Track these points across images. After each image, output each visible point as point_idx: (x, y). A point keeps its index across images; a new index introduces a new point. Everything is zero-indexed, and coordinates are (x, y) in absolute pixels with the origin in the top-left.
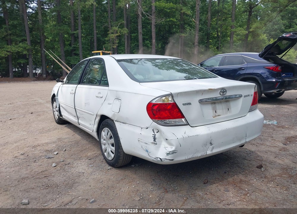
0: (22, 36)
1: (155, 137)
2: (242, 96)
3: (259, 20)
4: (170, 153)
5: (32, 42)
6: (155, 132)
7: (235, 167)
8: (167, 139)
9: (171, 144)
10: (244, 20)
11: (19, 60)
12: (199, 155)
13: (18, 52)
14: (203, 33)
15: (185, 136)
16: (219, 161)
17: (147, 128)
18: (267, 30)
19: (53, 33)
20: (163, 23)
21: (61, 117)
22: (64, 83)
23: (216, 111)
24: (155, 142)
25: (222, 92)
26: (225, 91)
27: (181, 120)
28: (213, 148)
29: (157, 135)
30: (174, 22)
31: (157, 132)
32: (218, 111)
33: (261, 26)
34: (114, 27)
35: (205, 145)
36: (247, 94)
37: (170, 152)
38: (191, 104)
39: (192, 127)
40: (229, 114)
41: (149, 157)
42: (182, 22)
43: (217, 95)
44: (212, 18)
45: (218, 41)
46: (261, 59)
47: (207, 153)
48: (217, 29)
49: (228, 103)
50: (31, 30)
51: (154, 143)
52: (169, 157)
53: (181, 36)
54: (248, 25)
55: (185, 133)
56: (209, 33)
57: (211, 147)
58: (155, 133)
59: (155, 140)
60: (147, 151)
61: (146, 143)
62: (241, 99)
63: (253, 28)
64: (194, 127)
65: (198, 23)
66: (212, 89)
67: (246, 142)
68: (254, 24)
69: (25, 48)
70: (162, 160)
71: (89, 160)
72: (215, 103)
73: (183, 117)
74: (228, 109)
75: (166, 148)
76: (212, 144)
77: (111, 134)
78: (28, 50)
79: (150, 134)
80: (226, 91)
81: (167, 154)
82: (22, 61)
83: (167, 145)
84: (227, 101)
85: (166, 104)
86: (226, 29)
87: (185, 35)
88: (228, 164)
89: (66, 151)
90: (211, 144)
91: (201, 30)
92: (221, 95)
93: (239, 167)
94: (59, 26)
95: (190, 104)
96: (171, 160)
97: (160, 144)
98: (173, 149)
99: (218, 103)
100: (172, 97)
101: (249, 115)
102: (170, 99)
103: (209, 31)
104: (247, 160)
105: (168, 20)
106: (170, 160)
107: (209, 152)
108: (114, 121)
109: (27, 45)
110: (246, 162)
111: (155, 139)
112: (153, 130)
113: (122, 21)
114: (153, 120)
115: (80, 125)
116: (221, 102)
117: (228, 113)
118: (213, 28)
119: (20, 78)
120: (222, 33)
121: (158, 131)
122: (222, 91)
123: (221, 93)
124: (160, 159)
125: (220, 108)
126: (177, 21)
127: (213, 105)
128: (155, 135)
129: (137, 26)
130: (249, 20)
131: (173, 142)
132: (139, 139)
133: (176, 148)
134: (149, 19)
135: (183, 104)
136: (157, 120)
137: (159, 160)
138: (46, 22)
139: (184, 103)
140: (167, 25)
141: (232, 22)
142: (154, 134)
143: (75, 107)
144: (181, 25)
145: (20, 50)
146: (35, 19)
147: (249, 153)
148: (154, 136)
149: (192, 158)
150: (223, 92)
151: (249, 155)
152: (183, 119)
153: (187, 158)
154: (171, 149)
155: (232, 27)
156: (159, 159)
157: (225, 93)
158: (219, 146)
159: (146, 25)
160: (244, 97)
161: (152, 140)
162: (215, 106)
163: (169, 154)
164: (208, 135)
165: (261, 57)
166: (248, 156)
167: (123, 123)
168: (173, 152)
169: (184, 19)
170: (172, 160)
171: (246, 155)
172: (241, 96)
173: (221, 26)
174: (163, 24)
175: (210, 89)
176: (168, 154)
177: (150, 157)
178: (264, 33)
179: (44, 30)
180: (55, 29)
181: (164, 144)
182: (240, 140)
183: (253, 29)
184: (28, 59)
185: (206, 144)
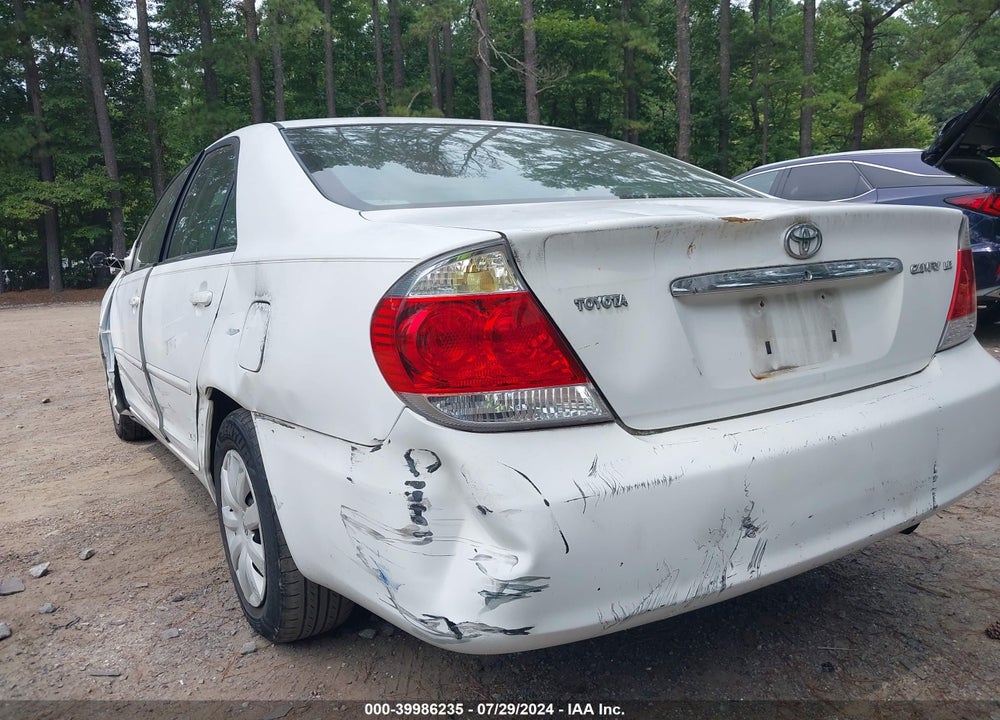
0: (88, 148)
1: (417, 497)
2: (900, 269)
3: (899, 68)
4: (507, 591)
5: (122, 169)
6: (421, 468)
7: (876, 635)
8: (483, 510)
9: (508, 540)
10: (846, 72)
11: (80, 231)
12: (680, 594)
13: (76, 205)
14: (706, 115)
15: (595, 485)
16: (791, 599)
17: (378, 447)
18: (929, 102)
19: (192, 133)
20: (563, 87)
21: (125, 412)
22: (128, 270)
23: (768, 345)
24: (422, 528)
25: (798, 240)
26: (812, 233)
27: (573, 391)
28: (760, 551)
29: (433, 486)
30: (603, 82)
31: (432, 469)
32: (779, 344)
33: (910, 78)
34: (398, 107)
35: (716, 534)
36: (926, 260)
37: (505, 585)
38: (625, 304)
39: (634, 432)
40: (837, 363)
41: (396, 612)
42: (629, 83)
43: (771, 256)
44: (733, 66)
45: (759, 142)
46: (933, 168)
47: (728, 583)
48: (753, 101)
49: (830, 304)
50: (119, 128)
51: (416, 535)
52: (503, 616)
53: (629, 131)
54: (863, 82)
55: (593, 467)
56: (727, 116)
57: (751, 543)
58: (417, 474)
59: (418, 514)
60: (384, 578)
61: (376, 534)
62: (898, 286)
63: (882, 89)
64: (648, 432)
65: (685, 82)
66: (741, 220)
67: (935, 507)
68: (885, 75)
69: (98, 189)
70: (459, 635)
71: (176, 604)
72: (761, 302)
73: (580, 374)
74: (834, 333)
75: (482, 562)
76: (757, 529)
77: (246, 478)
78: (110, 195)
79: (389, 478)
80: (819, 236)
81: (488, 600)
82: (92, 234)
83: (487, 545)
84: (825, 294)
85: (478, 301)
86: (787, 101)
87: (641, 126)
88: (836, 616)
89: (94, 561)
90: (749, 527)
91: (696, 106)
92: (791, 254)
93: (897, 634)
94: (212, 110)
95: (617, 302)
96: (514, 632)
97: (452, 539)
98: (522, 566)
99: (779, 299)
100: (513, 260)
101: (938, 365)
102: (500, 272)
103: (725, 111)
104: (930, 593)
105: (583, 76)
106: (505, 631)
107: (740, 576)
108: (253, 414)
109: (108, 177)
110: (924, 603)
111: (418, 509)
112: (407, 456)
113: (422, 87)
114: (408, 395)
115: (169, 441)
116: (792, 298)
117: (836, 355)
118: (741, 99)
119: (85, 292)
120: (771, 115)
121: (433, 461)
122: (797, 234)
123: (795, 248)
124: (451, 624)
125: (791, 327)
126: (614, 78)
127: (755, 313)
128: (420, 485)
129: (477, 100)
130: (864, 63)
131: (524, 528)
132: (346, 512)
133: (537, 565)
134: (513, 75)
135: (579, 303)
136: (425, 395)
137: (442, 634)
138: (172, 99)
139: (585, 295)
140: (580, 95)
141: (805, 74)
142: (412, 478)
143: (144, 363)
144: (629, 89)
145: (81, 194)
146: (134, 91)
147: (930, 553)
148: (411, 489)
149: (641, 613)
150: (805, 241)
151: (936, 566)
152: (581, 390)
153: (608, 616)
154: (511, 567)
155: (803, 92)
156: (444, 628)
157: (813, 245)
158: (797, 537)
159: (507, 97)
160: (913, 273)
161: (404, 517)
162: (763, 317)
163: (498, 596)
164: (728, 475)
165: (930, 163)
166: (928, 570)
167: (284, 423)
168: (525, 588)
169: (637, 71)
170: (522, 631)
171: (918, 566)
172: (896, 268)
173: (768, 91)
174: (567, 90)
175: (730, 220)
176: (492, 598)
177: (402, 611)
178: (920, 112)
179: (164, 126)
180: (197, 120)
181: (473, 536)
182: (905, 498)
183: (881, 92)
184: (109, 226)
185: (722, 532)
